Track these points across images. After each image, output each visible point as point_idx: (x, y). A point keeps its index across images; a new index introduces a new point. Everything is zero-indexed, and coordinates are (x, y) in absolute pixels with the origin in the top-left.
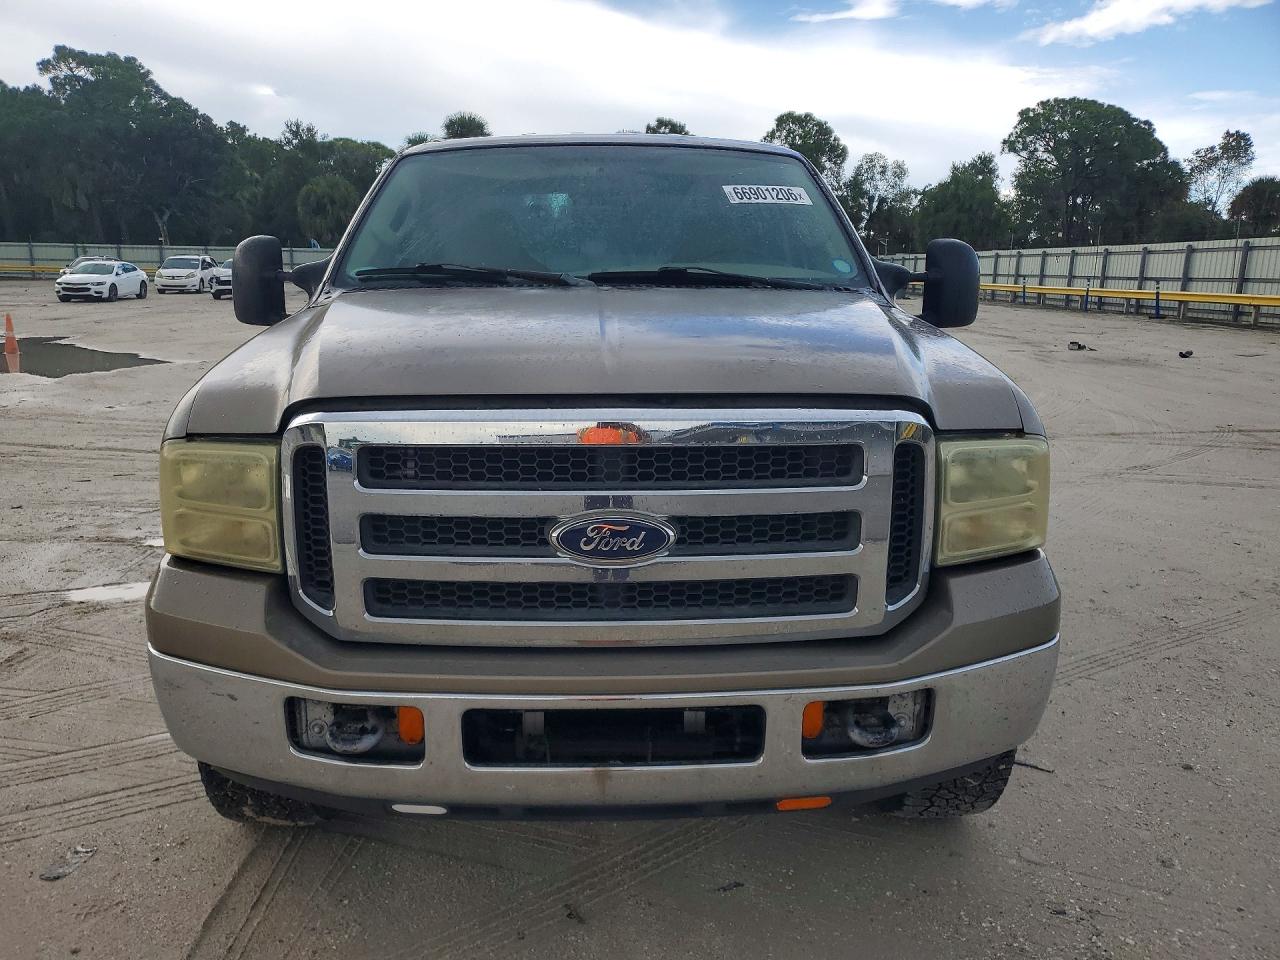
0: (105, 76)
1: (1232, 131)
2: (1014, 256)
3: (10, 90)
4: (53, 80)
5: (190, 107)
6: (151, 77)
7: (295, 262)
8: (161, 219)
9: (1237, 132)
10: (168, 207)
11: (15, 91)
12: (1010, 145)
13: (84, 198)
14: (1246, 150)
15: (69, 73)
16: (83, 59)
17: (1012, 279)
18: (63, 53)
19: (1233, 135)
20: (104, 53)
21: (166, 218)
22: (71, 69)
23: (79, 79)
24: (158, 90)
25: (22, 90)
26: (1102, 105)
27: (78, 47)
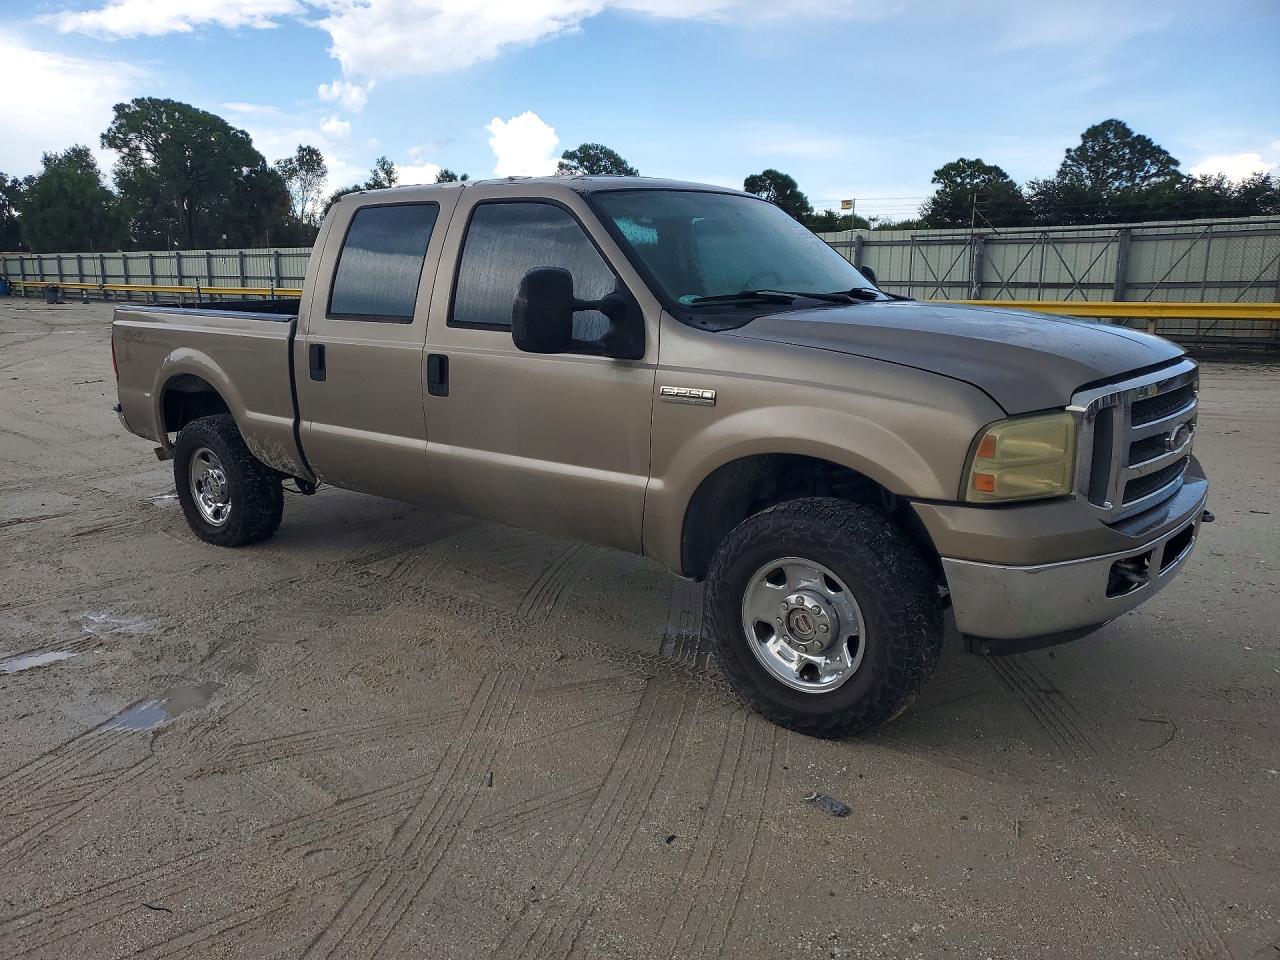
1: (304, 146)
2: (174, 257)
9: (308, 147)
12: (109, 140)
14: (319, 164)
17: (176, 281)
19: (305, 150)
26: (196, 110)
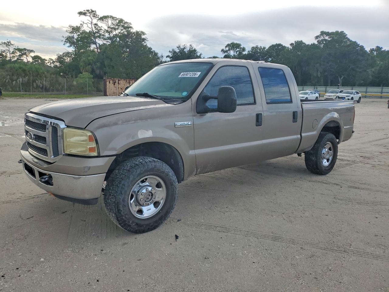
0: (333, 38)
3: (307, 45)
4: (318, 41)
5: (357, 43)
6: (347, 36)
7: (383, 91)
8: (340, 78)
10: (343, 75)
11: (308, 45)
13: (319, 73)
15: (323, 38)
16: (327, 34)
18: (323, 33)
20: (334, 31)
21: (342, 78)
22: (324, 37)
23: (325, 40)
24: (349, 39)
25: (310, 45)
27: (327, 31)
